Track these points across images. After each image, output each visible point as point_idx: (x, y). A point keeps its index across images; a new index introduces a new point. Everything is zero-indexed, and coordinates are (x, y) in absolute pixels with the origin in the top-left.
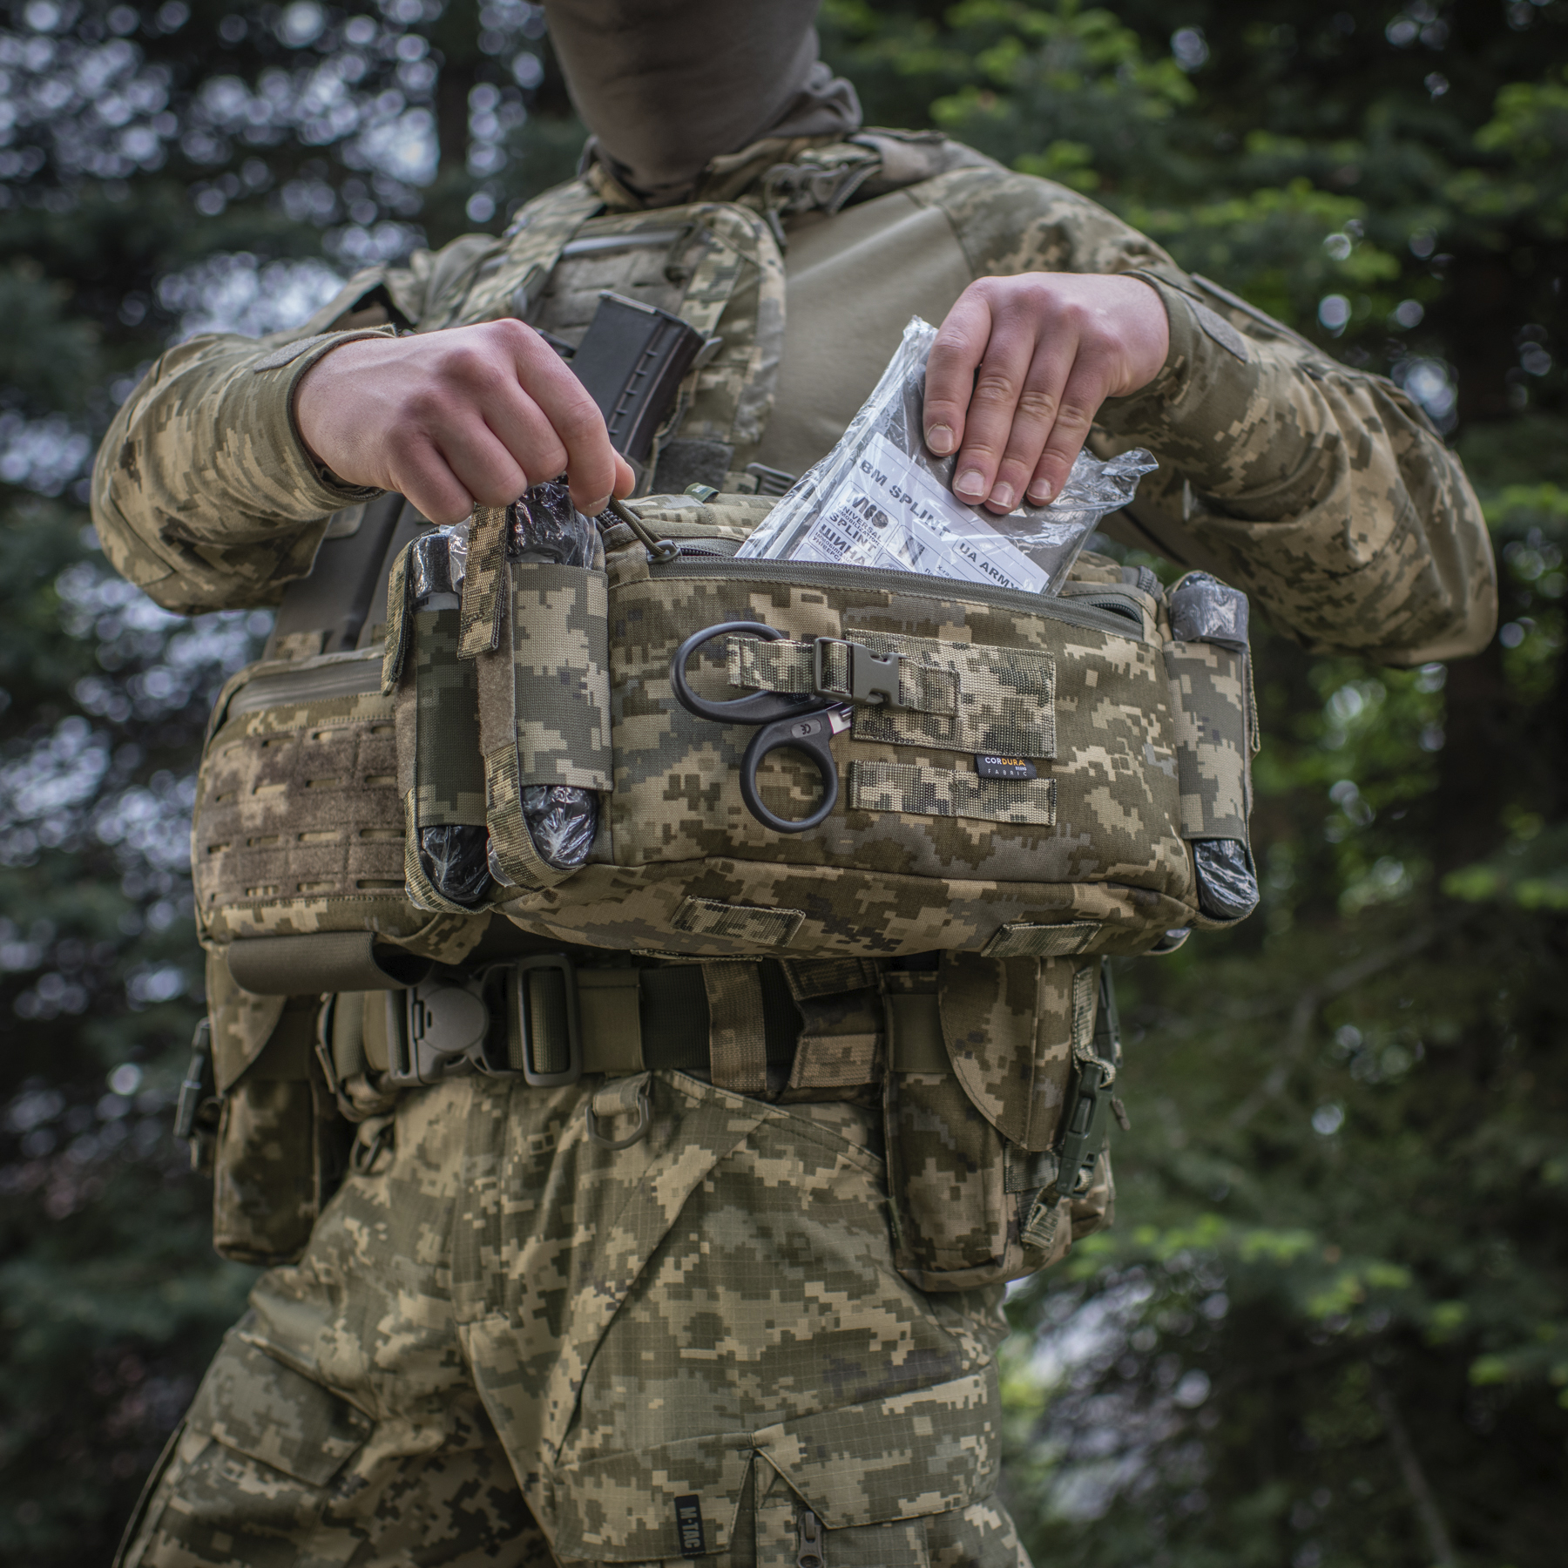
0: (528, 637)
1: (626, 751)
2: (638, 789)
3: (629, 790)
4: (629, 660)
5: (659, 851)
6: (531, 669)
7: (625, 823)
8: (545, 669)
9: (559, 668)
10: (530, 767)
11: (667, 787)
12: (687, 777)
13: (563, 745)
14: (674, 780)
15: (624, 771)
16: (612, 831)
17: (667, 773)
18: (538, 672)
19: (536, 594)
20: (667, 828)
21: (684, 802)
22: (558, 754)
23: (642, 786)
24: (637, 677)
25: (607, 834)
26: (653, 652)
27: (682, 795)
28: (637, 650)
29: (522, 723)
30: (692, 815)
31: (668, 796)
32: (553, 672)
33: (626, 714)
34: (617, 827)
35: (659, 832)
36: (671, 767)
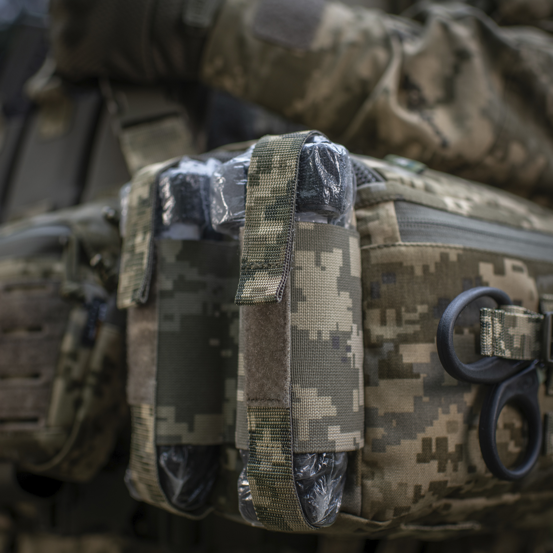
0: (304, 299)
1: (381, 412)
2: (392, 449)
3: (384, 450)
4: (383, 322)
5: (408, 509)
6: (307, 332)
7: (377, 481)
8: (319, 333)
9: (331, 333)
10: (304, 435)
11: (419, 450)
12: (438, 440)
13: (333, 411)
14: (426, 443)
15: (380, 432)
16: (363, 486)
17: (421, 436)
18: (313, 337)
19: (311, 255)
20: (418, 488)
21: (434, 464)
22: (329, 421)
23: (396, 448)
24: (392, 340)
25: (358, 490)
26: (406, 316)
27: (433, 458)
28: (391, 313)
29: (297, 388)
30: (439, 477)
31: (422, 459)
32: (326, 337)
33: (382, 376)
34: (369, 483)
35: (410, 492)
36: (423, 430)
